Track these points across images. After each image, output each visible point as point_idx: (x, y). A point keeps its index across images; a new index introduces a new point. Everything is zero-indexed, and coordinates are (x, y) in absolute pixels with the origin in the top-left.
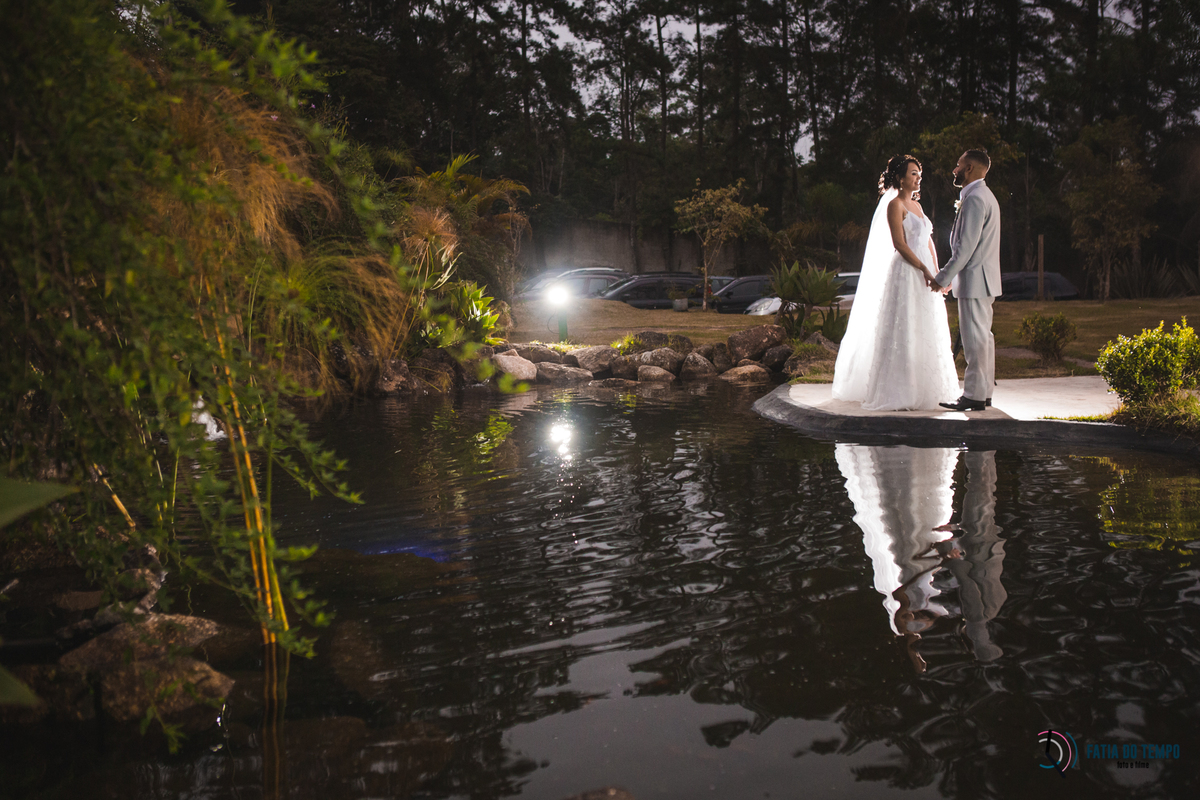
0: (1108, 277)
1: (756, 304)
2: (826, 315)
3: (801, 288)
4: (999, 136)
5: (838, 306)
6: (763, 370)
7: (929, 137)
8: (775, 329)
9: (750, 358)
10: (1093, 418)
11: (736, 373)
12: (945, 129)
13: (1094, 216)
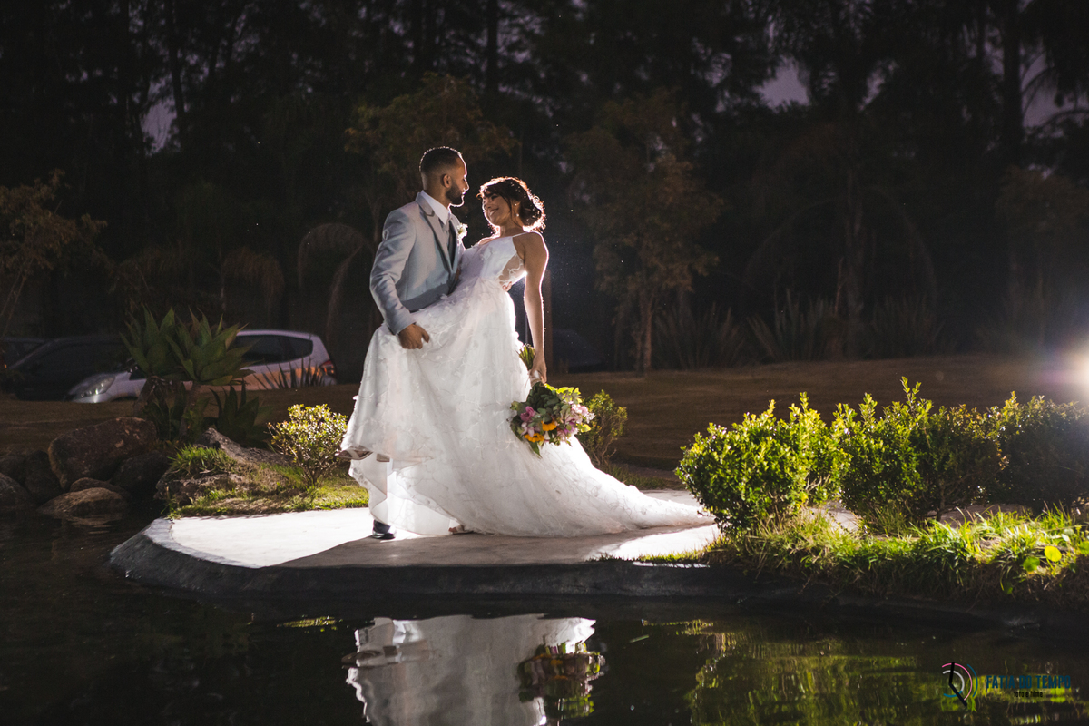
0: (648, 336)
1: (85, 384)
2: (223, 402)
3: (179, 354)
4: (479, 112)
5: (244, 384)
6: (117, 496)
7: (371, 112)
8: (136, 425)
9: (92, 475)
10: (676, 557)
11: (68, 502)
12: (397, 100)
13: (627, 241)
